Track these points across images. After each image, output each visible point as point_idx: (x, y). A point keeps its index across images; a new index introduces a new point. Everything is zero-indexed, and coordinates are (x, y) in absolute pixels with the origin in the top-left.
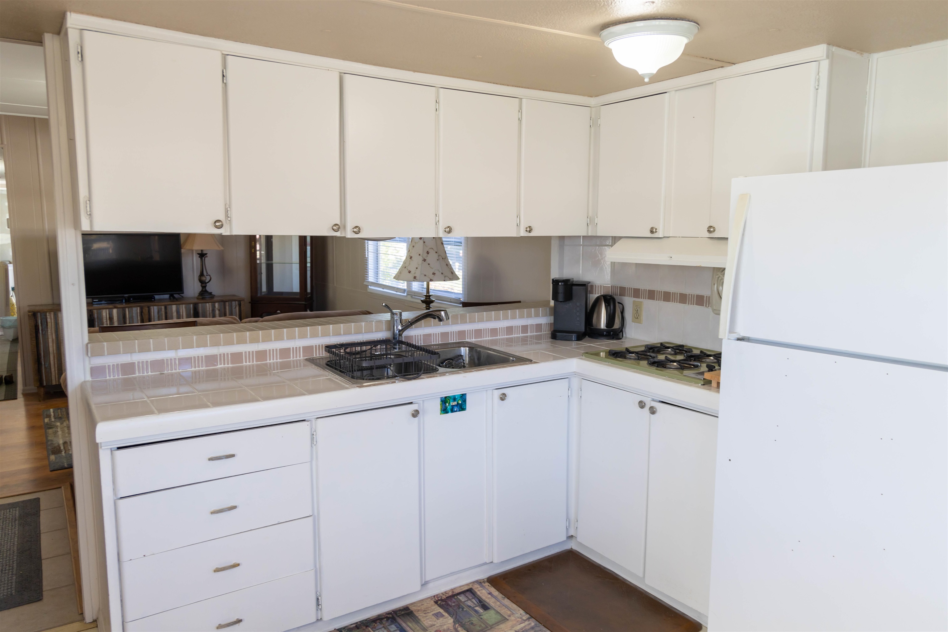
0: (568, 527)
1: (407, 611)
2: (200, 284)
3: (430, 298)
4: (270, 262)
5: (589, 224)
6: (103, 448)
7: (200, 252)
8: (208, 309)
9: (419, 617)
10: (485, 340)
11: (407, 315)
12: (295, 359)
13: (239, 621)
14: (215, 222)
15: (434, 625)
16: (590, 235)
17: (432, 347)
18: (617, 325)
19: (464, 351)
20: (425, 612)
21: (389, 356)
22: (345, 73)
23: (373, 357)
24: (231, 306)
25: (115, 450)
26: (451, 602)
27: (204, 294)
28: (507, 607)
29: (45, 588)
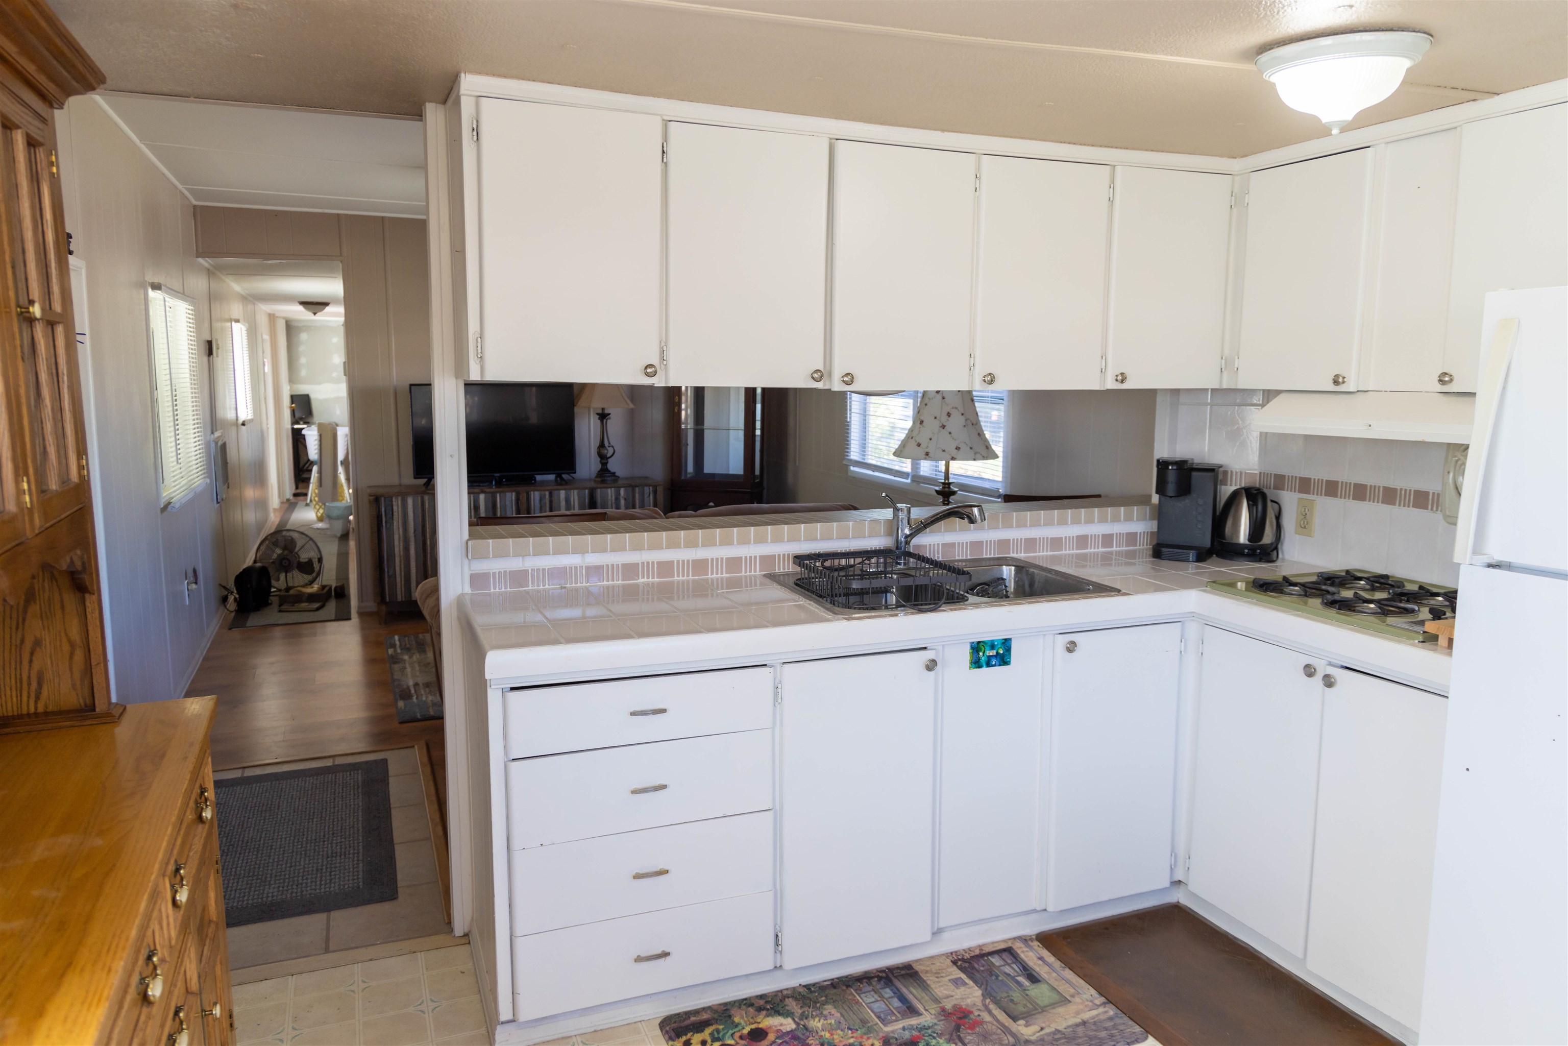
0: (1173, 867)
1: (908, 970)
2: (599, 459)
3: (949, 487)
4: (700, 427)
5: (1223, 370)
6: (492, 687)
7: (600, 412)
8: (610, 498)
9: (929, 982)
10: (1041, 556)
11: (919, 513)
12: (748, 574)
13: (665, 955)
14: (646, 368)
15: (952, 996)
16: (1225, 386)
17: (956, 564)
18: (1268, 538)
19: (1008, 572)
20: (937, 975)
21: (890, 576)
22: (837, 139)
23: (864, 575)
24: (642, 494)
25: (507, 691)
26: (978, 965)
27: (604, 475)
28: (1068, 982)
29: (399, 884)
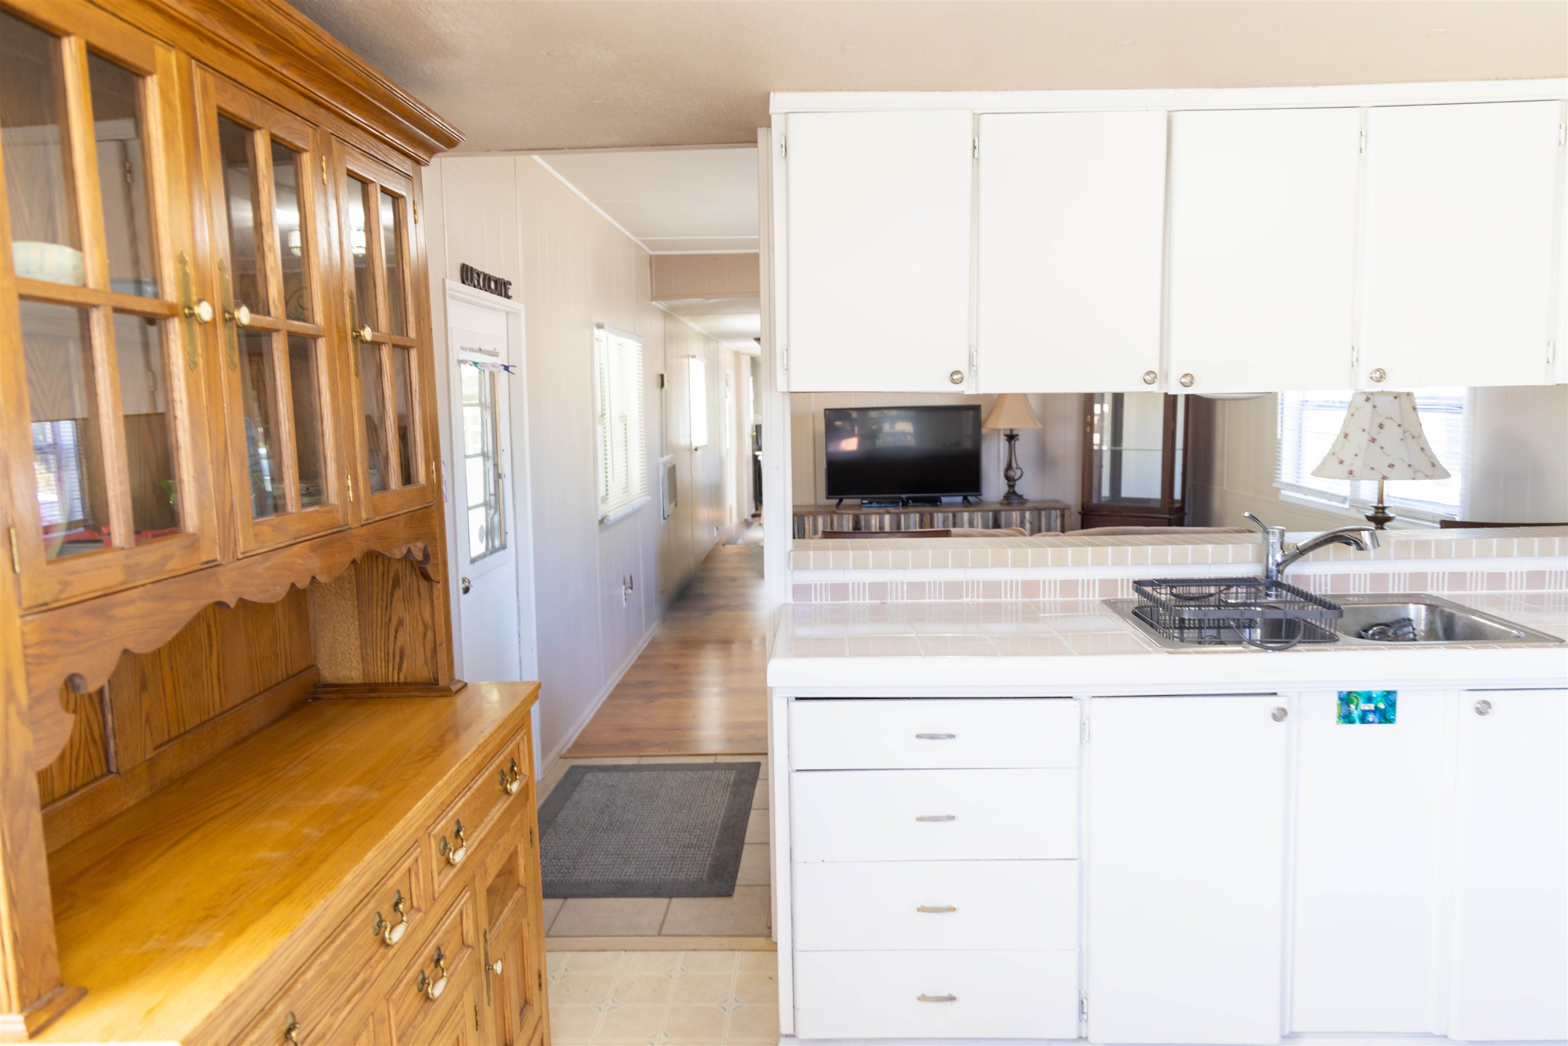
2: (1006, 481)
3: (1384, 513)
4: (1118, 448)
7: (1008, 433)
8: (1014, 519)
12: (1085, 598)
13: (952, 999)
14: (953, 373)
19: (1417, 613)
22: (1177, 111)
24: (1049, 518)
27: (1012, 497)
29: (738, 882)
